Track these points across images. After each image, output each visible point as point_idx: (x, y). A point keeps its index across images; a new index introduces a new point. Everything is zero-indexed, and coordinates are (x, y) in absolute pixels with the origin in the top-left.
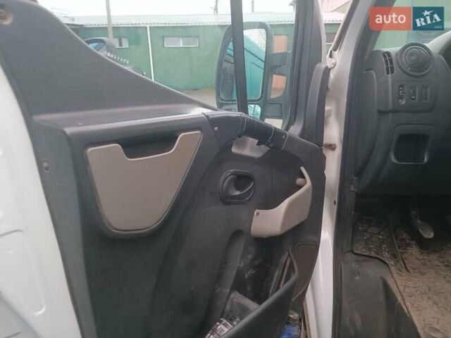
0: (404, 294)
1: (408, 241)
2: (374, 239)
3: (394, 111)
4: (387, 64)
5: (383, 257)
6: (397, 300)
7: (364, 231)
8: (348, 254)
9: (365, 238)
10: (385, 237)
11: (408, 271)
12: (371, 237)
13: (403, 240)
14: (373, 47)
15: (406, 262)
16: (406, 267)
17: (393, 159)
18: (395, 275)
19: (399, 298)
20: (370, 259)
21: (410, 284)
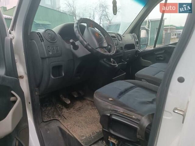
0: (68, 129)
1: (61, 107)
2: (50, 112)
3: (49, 57)
4: (40, 38)
5: (55, 118)
6: (66, 132)
7: (45, 110)
8: (41, 124)
9: (47, 113)
10: (54, 109)
11: (66, 119)
12: (49, 112)
13: (60, 108)
14: (31, 30)
15: (64, 116)
16: (65, 118)
17: (52, 77)
18: (63, 123)
19: (67, 131)
20: (51, 121)
21: (69, 124)
